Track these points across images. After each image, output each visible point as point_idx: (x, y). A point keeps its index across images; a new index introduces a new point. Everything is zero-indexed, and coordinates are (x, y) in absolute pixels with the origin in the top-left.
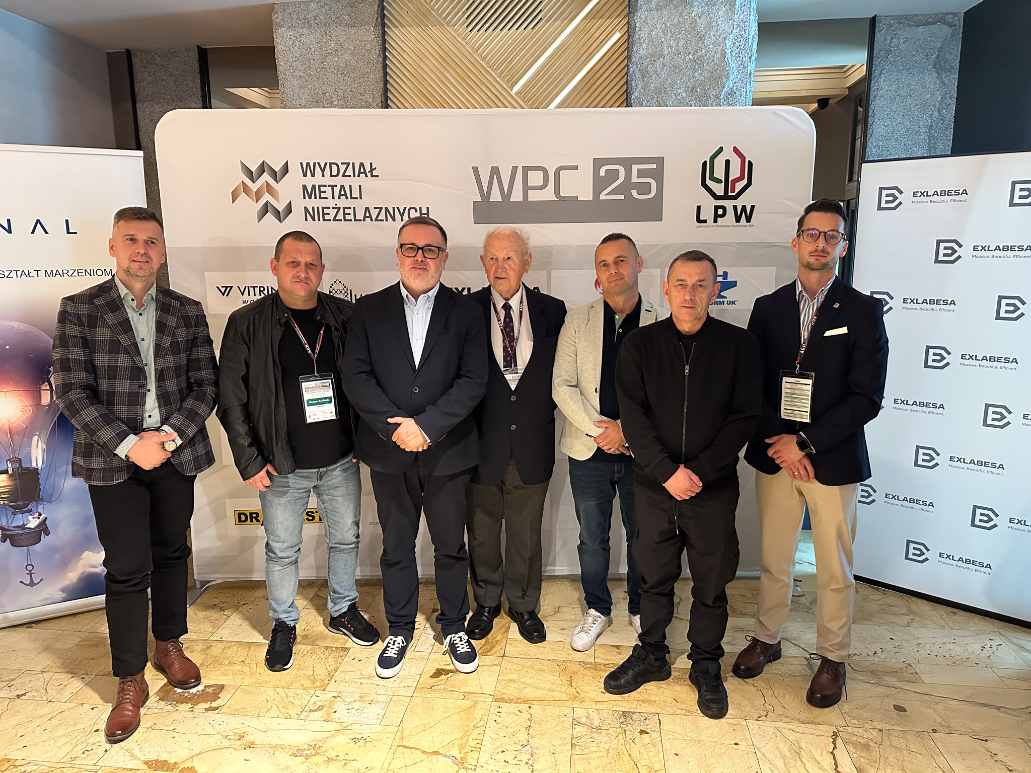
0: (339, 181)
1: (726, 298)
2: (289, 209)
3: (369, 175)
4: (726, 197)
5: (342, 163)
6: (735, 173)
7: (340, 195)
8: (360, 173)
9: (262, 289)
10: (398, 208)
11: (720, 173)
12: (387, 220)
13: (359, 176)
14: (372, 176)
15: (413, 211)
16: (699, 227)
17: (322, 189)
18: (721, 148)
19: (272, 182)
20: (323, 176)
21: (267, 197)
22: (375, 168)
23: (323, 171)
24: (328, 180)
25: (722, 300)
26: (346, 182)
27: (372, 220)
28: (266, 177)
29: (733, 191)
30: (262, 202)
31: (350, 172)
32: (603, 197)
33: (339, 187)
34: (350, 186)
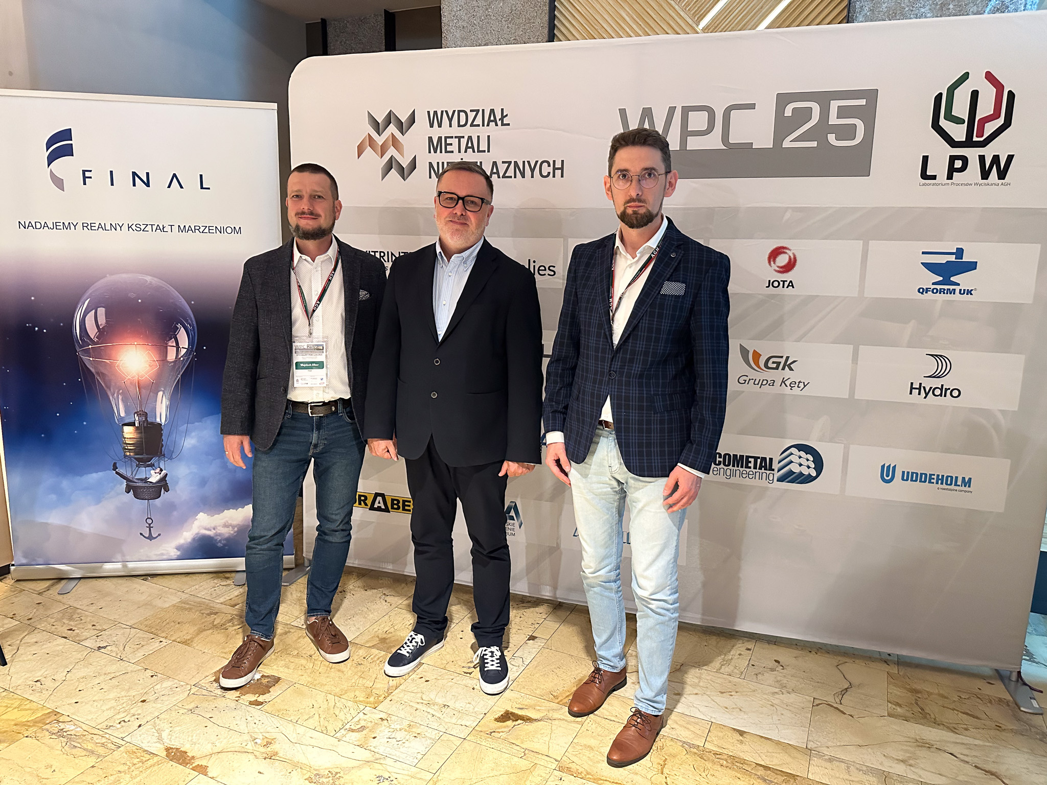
0: (467, 131)
1: (958, 285)
2: (413, 165)
3: (499, 123)
4: (969, 143)
5: (471, 111)
6: (985, 108)
7: (467, 147)
8: (489, 121)
9: (382, 254)
10: (529, 162)
11: (961, 108)
12: (515, 177)
13: (488, 125)
14: (503, 124)
15: (545, 164)
16: (923, 185)
17: (449, 141)
18: (967, 74)
19: (398, 134)
20: (450, 126)
21: (392, 152)
22: (507, 115)
23: (450, 120)
24: (456, 131)
25: (952, 287)
26: (474, 132)
27: (499, 177)
28: (392, 129)
29: (980, 134)
30: (387, 157)
31: (479, 121)
32: (787, 144)
33: (466, 138)
34: (478, 137)
